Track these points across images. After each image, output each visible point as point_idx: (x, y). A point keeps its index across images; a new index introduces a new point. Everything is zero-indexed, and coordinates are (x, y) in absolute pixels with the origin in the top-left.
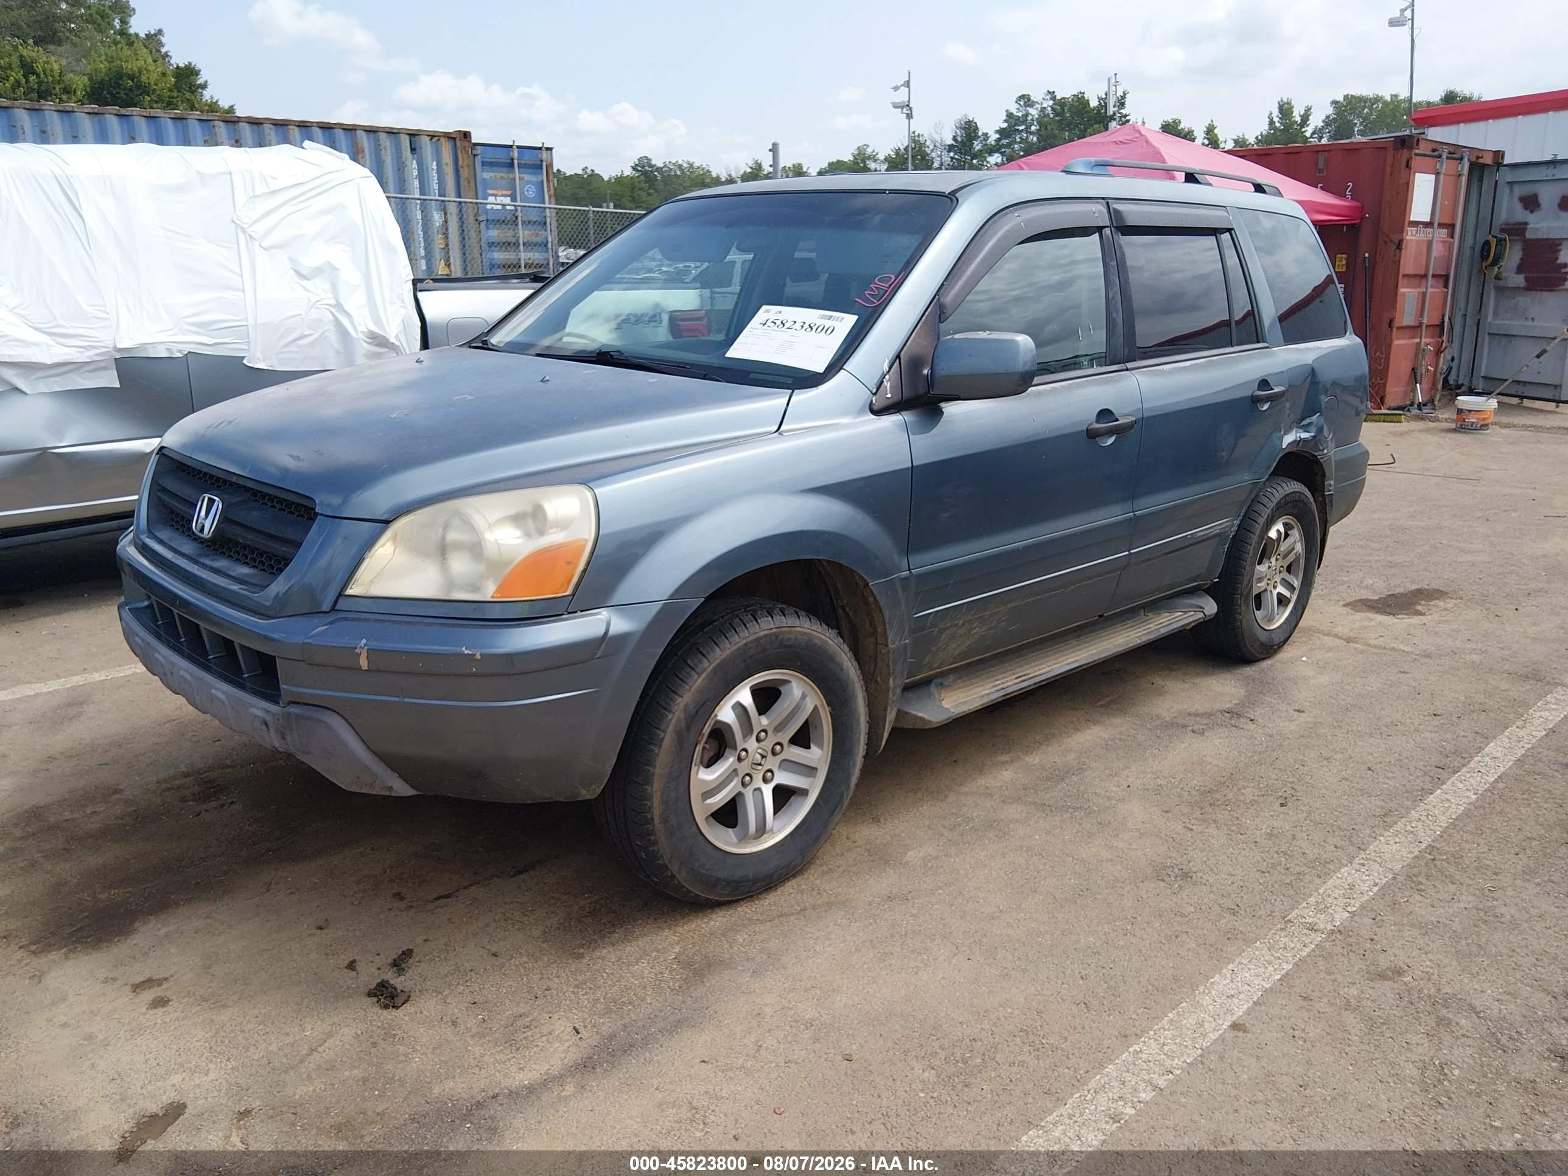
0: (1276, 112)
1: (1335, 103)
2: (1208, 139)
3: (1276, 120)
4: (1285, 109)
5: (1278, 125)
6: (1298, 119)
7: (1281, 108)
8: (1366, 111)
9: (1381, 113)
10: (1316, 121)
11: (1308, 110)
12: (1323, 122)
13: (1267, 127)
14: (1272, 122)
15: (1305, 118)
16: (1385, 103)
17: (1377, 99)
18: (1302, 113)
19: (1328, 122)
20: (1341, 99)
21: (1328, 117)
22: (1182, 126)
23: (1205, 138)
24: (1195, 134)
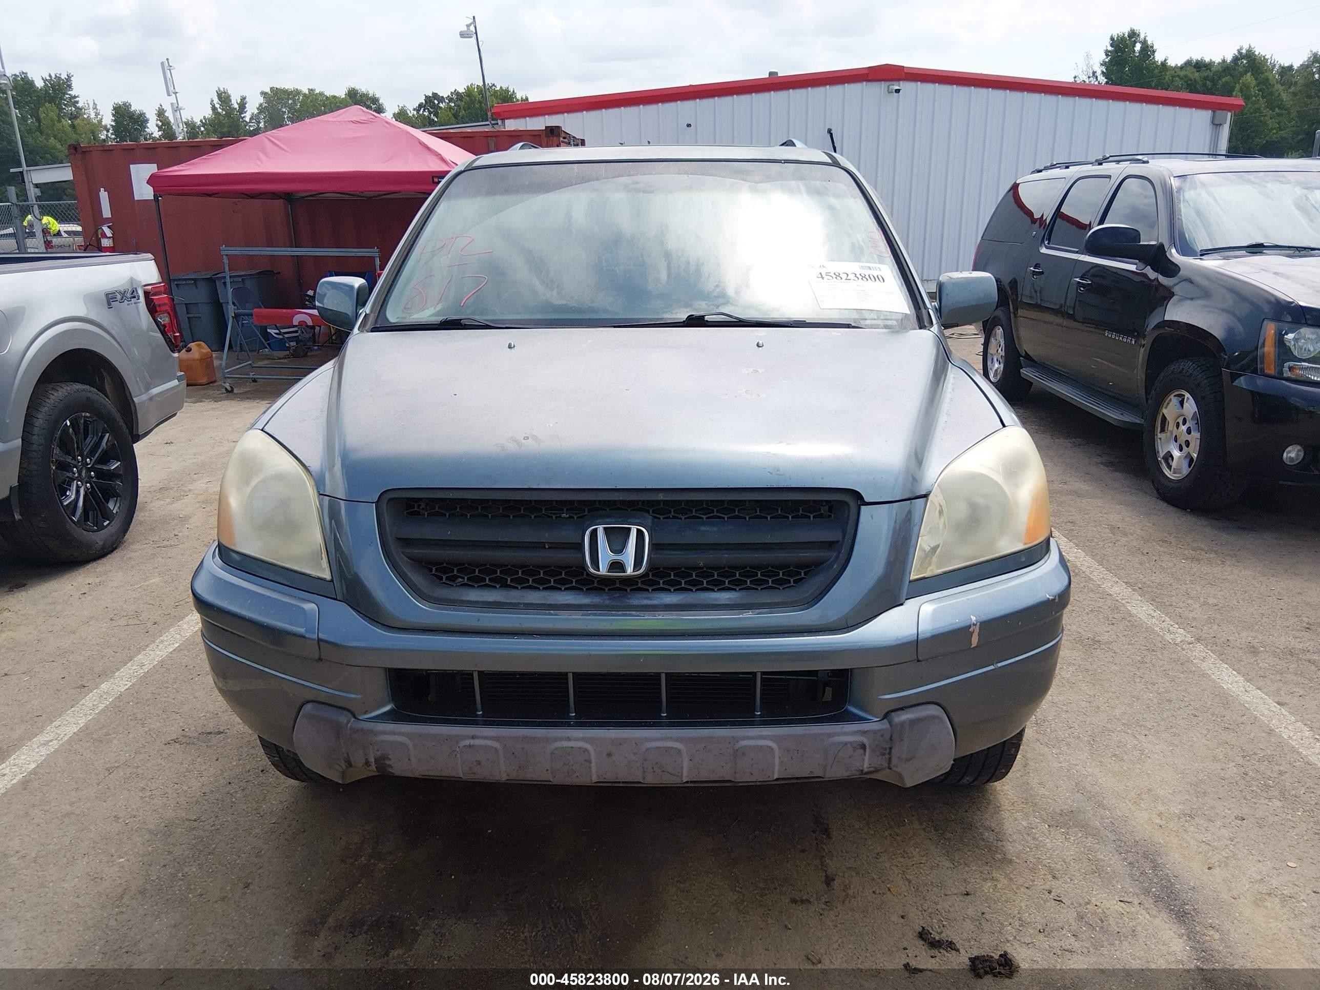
0: (216, 100)
1: (263, 94)
2: (161, 121)
3: (217, 106)
4: (224, 97)
5: (220, 110)
6: (236, 106)
7: (219, 96)
8: (290, 102)
9: (303, 103)
10: (251, 109)
11: (243, 99)
12: (258, 109)
13: (211, 112)
14: (214, 108)
15: (243, 105)
16: (305, 95)
17: (297, 92)
18: (239, 101)
19: (261, 109)
20: (268, 90)
21: (261, 105)
22: (133, 109)
23: (157, 120)
24: (148, 116)
